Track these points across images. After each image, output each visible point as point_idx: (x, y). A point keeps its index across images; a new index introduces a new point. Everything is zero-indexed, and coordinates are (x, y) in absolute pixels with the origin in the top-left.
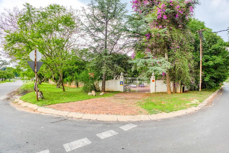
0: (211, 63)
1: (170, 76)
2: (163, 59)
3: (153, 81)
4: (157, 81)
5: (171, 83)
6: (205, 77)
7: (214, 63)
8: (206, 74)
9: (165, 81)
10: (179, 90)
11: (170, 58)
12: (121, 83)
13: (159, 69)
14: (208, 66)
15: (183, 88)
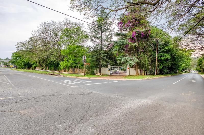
0: (163, 58)
1: (138, 66)
2: (134, 57)
3: (128, 68)
4: (130, 68)
5: (139, 69)
6: (160, 66)
7: (164, 58)
8: (161, 64)
9: (135, 68)
10: (143, 74)
11: (138, 57)
12: (109, 70)
13: (132, 62)
14: (161, 60)
15: (146, 73)
